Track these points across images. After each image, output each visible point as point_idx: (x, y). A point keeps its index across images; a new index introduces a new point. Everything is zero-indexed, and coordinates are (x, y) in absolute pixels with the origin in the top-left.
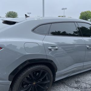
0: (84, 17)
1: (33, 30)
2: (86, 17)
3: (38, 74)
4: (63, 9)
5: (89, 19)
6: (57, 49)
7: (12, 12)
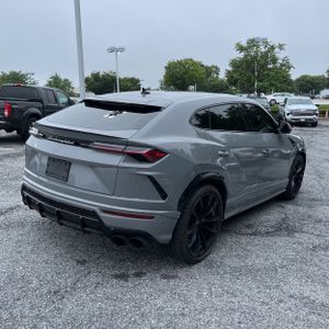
1: (190, 122)
2: (183, 79)
4: (112, 50)
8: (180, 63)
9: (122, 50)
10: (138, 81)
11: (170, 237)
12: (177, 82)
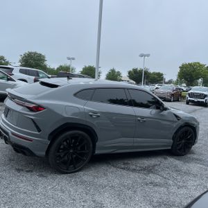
0: (187, 75)
1: (75, 95)
2: (191, 75)
3: (73, 141)
4: (142, 56)
5: (198, 79)
6: (99, 116)
7: (35, 53)
8: (190, 65)
9: (148, 55)
10: (162, 75)
11: (44, 153)
12: (187, 77)
